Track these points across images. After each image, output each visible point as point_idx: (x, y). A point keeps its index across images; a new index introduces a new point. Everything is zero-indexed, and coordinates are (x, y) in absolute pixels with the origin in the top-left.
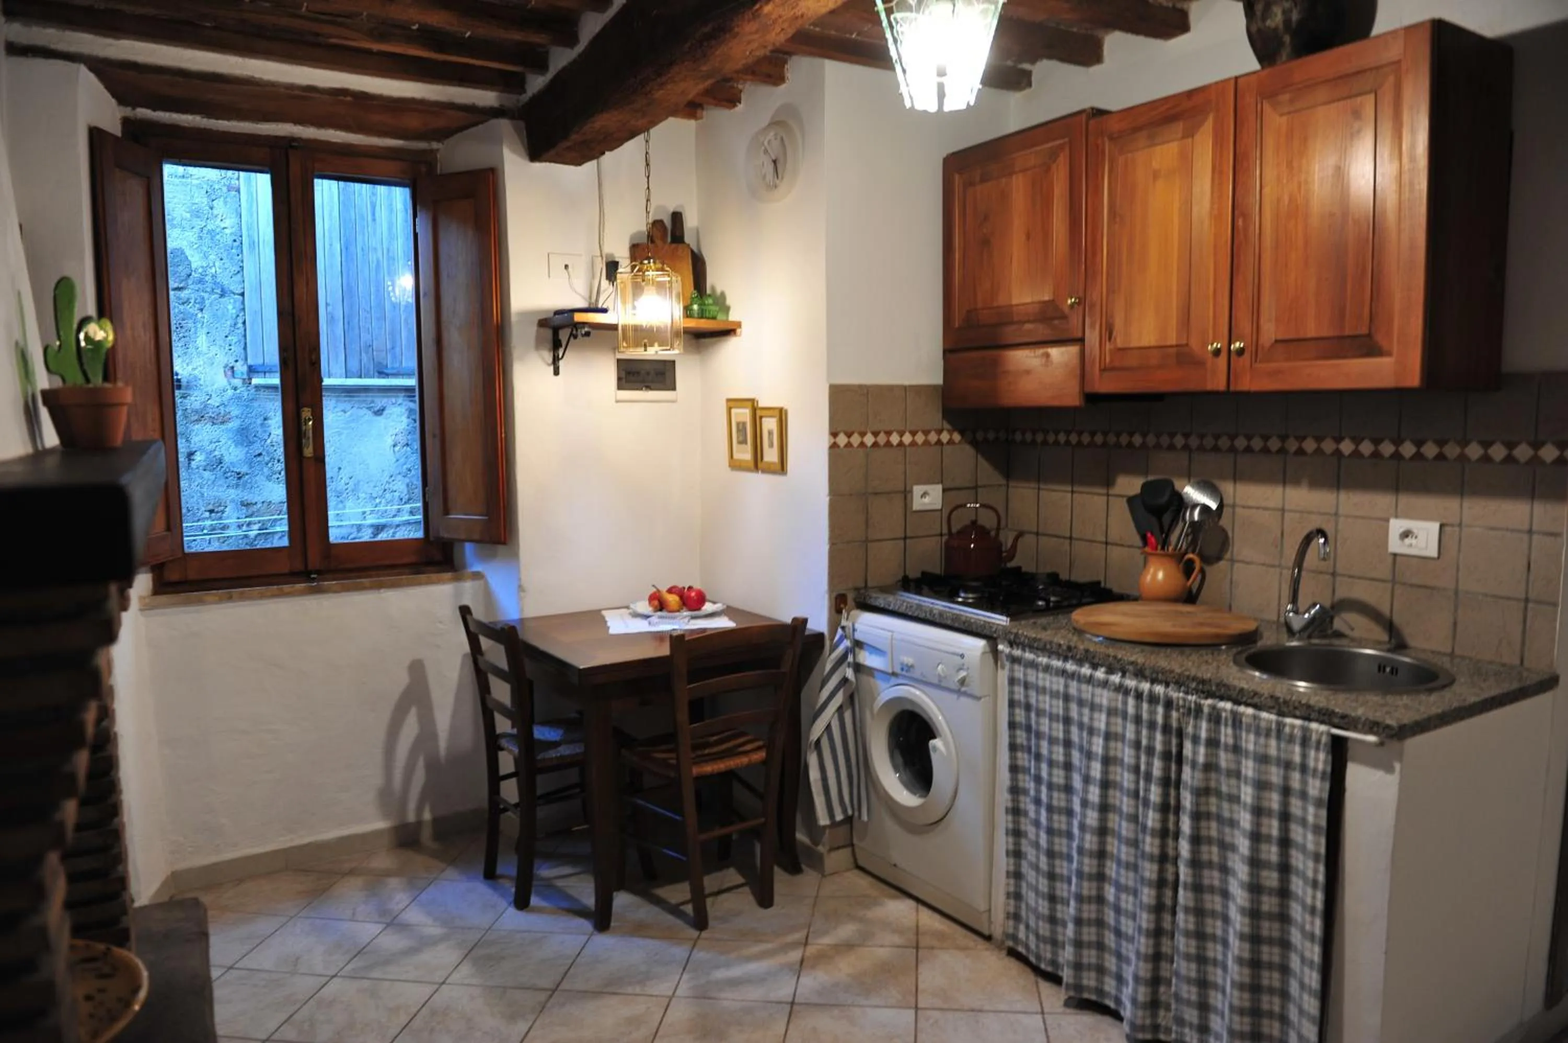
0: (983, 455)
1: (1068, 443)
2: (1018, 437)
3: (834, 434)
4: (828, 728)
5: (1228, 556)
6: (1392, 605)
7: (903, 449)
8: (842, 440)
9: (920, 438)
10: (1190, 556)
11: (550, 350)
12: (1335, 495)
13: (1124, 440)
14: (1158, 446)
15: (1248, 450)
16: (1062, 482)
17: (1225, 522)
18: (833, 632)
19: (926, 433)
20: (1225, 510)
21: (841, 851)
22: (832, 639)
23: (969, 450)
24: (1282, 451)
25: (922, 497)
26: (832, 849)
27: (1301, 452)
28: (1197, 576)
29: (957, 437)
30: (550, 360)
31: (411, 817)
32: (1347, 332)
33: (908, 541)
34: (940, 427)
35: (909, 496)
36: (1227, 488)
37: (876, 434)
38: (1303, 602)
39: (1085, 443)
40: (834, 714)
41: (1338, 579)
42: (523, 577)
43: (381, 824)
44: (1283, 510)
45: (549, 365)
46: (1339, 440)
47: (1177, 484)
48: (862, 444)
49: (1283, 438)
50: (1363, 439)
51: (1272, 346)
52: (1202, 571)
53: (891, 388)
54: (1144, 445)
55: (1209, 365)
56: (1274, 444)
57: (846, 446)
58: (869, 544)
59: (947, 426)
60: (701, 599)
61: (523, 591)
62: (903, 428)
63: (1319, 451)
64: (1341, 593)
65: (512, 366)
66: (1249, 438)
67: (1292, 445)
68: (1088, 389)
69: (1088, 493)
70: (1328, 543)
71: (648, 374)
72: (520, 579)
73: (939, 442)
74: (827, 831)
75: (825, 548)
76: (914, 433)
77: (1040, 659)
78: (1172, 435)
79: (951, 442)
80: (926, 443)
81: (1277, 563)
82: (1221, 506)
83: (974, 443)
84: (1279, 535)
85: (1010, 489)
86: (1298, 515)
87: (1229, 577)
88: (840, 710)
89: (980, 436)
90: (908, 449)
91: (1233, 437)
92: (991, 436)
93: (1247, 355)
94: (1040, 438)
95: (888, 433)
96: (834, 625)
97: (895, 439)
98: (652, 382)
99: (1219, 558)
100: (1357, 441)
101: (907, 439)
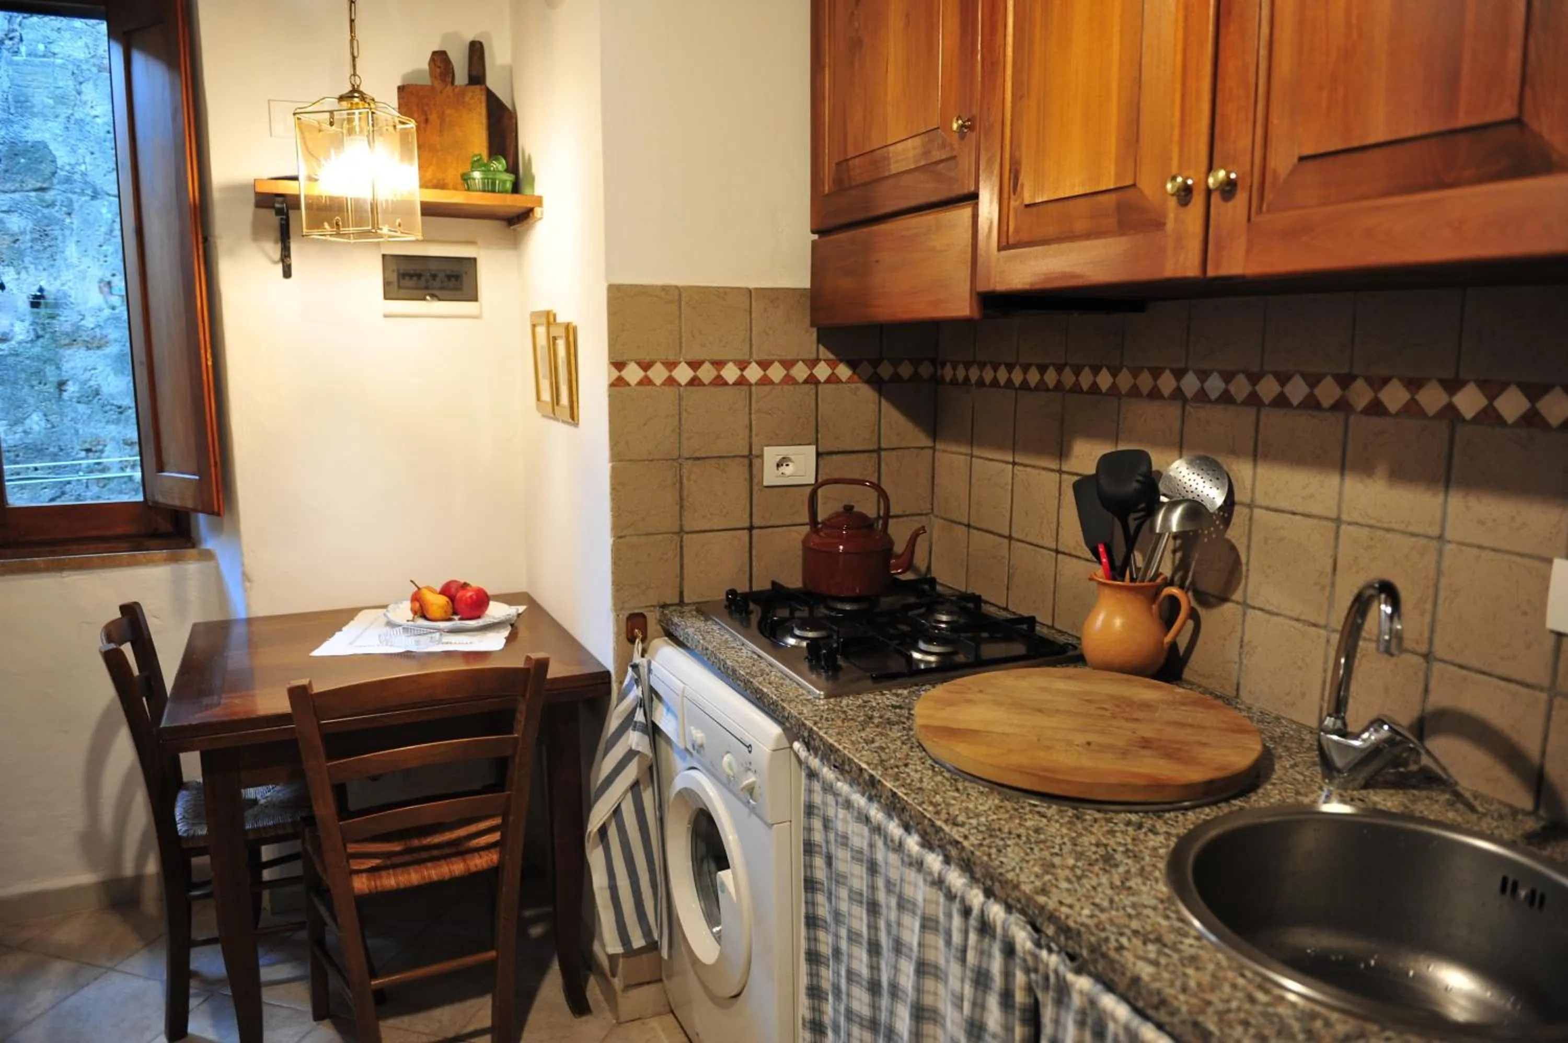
0: (887, 399)
1: (1009, 382)
2: (948, 373)
3: (619, 365)
4: (617, 812)
5: (1237, 596)
6: (1546, 738)
7: (746, 388)
8: (633, 374)
9: (776, 373)
10: (1174, 591)
11: (276, 242)
12: (1441, 498)
13: (1086, 380)
14: (1135, 392)
15: (1281, 401)
16: (999, 446)
17: (1235, 533)
18: (622, 673)
19: (788, 364)
20: (1237, 509)
21: (646, 988)
22: (621, 683)
23: (867, 393)
24: (1341, 406)
25: (778, 466)
26: (627, 987)
27: (1376, 408)
28: (1184, 623)
29: (844, 371)
30: (277, 255)
31: (129, 870)
32: (1462, 121)
33: (755, 532)
34: (813, 356)
35: (756, 462)
36: (1242, 471)
37: (695, 365)
38: (1356, 713)
39: (1032, 385)
40: (625, 793)
41: (1437, 667)
42: (246, 561)
43: (86, 878)
44: (1338, 521)
45: (275, 263)
46: (1452, 386)
47: (1157, 459)
48: (671, 381)
49: (1345, 381)
50: (1504, 386)
51: (1293, 172)
52: (1193, 615)
53: (722, 293)
54: (1114, 390)
55: (1170, 225)
56: (1328, 392)
57: (640, 383)
58: (685, 537)
59: (824, 353)
60: (479, 602)
61: (249, 581)
62: (747, 357)
63: (1412, 409)
64: (1440, 698)
65: (217, 264)
66: (1283, 379)
67: (1361, 394)
68: (982, 287)
69: (1034, 467)
70: (1399, 617)
71: (434, 277)
72: (243, 565)
73: (812, 380)
74: (621, 960)
75: (606, 540)
76: (764, 365)
77: (839, 784)
78: (1156, 373)
79: (833, 379)
80: (789, 380)
81: (1322, 622)
82: (1230, 502)
83: (875, 382)
84: (1329, 568)
85: (938, 454)
86: (1366, 531)
87: (1239, 634)
88: (635, 786)
89: (885, 371)
90: (753, 388)
91: (1254, 379)
92: (906, 370)
93: (1241, 197)
94: (974, 374)
95: (719, 364)
96: (624, 660)
97: (730, 373)
98: (442, 288)
99: (1224, 599)
100: (1492, 389)
101: (753, 373)
